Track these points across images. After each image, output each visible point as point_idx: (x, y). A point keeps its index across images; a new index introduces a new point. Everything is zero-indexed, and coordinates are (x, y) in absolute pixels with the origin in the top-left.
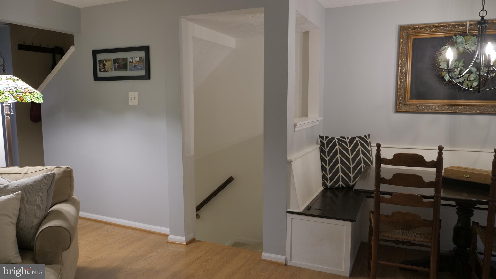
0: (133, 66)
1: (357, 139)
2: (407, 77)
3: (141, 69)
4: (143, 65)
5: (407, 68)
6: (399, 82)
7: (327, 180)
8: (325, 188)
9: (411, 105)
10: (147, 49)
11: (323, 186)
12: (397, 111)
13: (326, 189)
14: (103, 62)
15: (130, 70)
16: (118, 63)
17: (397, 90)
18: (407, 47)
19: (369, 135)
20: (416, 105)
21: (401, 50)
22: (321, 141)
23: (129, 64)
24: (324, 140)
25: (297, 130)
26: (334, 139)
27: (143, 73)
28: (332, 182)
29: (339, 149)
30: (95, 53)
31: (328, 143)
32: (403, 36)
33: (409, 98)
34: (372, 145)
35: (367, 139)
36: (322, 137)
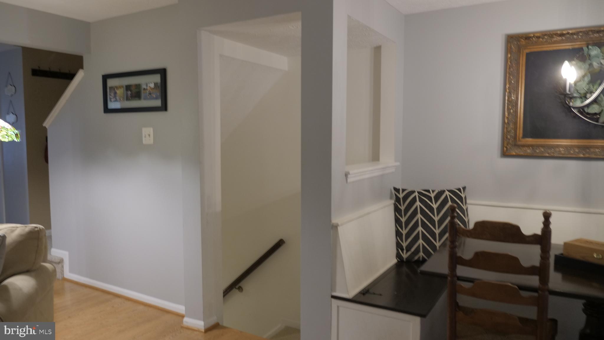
0: (148, 94)
1: (447, 193)
2: (518, 108)
3: (156, 98)
4: (158, 93)
5: (518, 94)
6: (506, 113)
7: (402, 250)
8: (400, 261)
9: (523, 146)
10: (163, 72)
11: (397, 259)
12: (505, 154)
13: (401, 263)
14: (114, 89)
15: (145, 99)
16: (131, 91)
17: (505, 125)
18: (518, 64)
19: (464, 188)
20: (532, 146)
21: (509, 68)
22: (396, 195)
23: (142, 91)
24: (399, 194)
25: (349, 180)
26: (413, 192)
27: (158, 103)
28: (409, 253)
29: (420, 207)
30: (105, 78)
31: (405, 198)
32: (511, 48)
33: (521, 135)
34: (468, 201)
35: (461, 193)
36: (397, 190)
